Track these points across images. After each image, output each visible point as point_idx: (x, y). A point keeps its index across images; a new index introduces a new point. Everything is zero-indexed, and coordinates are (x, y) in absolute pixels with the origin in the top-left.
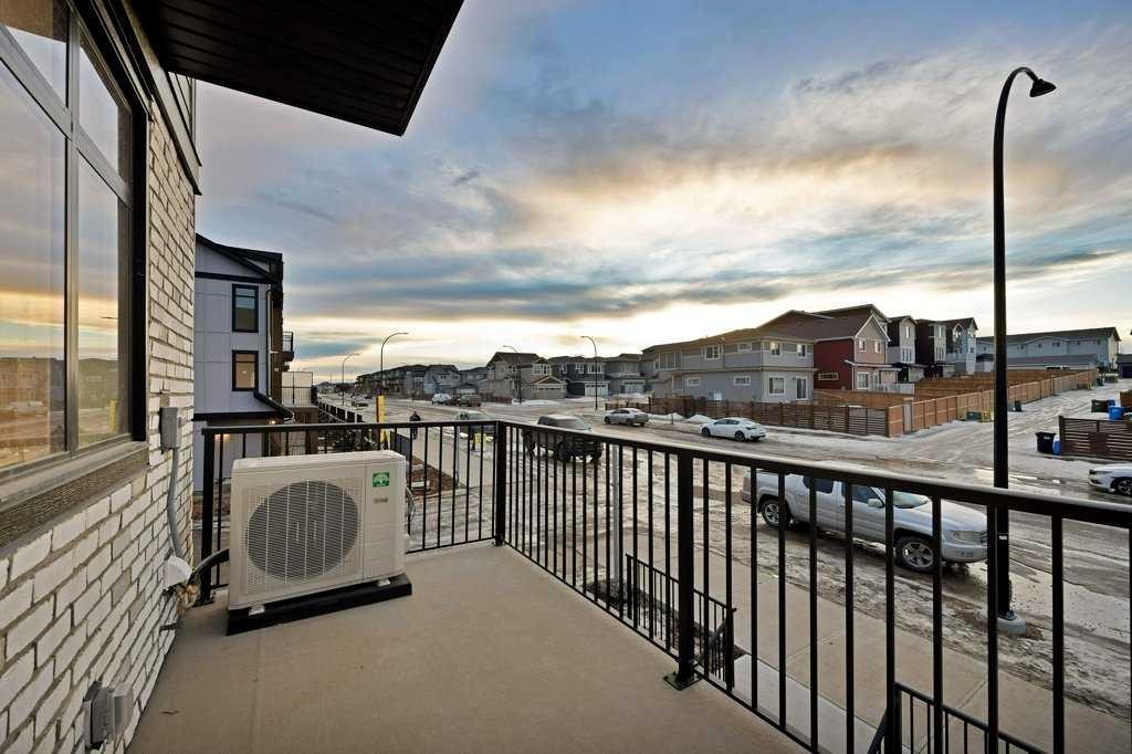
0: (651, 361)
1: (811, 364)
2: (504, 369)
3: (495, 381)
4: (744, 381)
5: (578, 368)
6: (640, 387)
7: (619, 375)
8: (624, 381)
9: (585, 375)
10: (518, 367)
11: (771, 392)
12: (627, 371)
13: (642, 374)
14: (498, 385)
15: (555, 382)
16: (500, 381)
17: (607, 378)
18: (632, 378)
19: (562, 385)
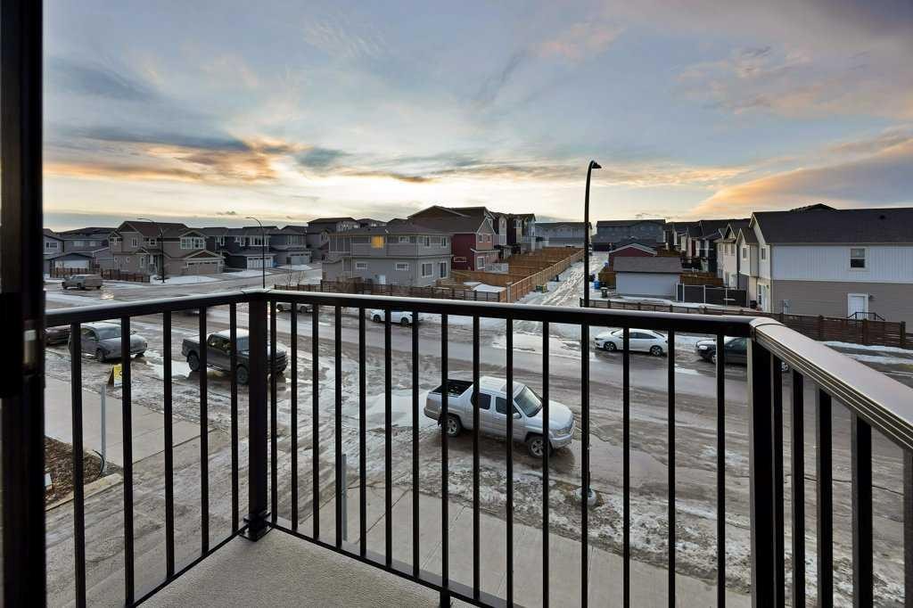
0: (318, 234)
1: (449, 251)
2: (134, 241)
3: (124, 254)
4: (403, 266)
5: (239, 240)
6: (307, 258)
7: (285, 247)
8: (289, 254)
9: (247, 248)
10: (158, 240)
11: (423, 275)
12: (291, 243)
13: (308, 246)
14: (127, 259)
15: (210, 256)
16: (130, 254)
17: (272, 250)
18: (298, 249)
19: (219, 259)
